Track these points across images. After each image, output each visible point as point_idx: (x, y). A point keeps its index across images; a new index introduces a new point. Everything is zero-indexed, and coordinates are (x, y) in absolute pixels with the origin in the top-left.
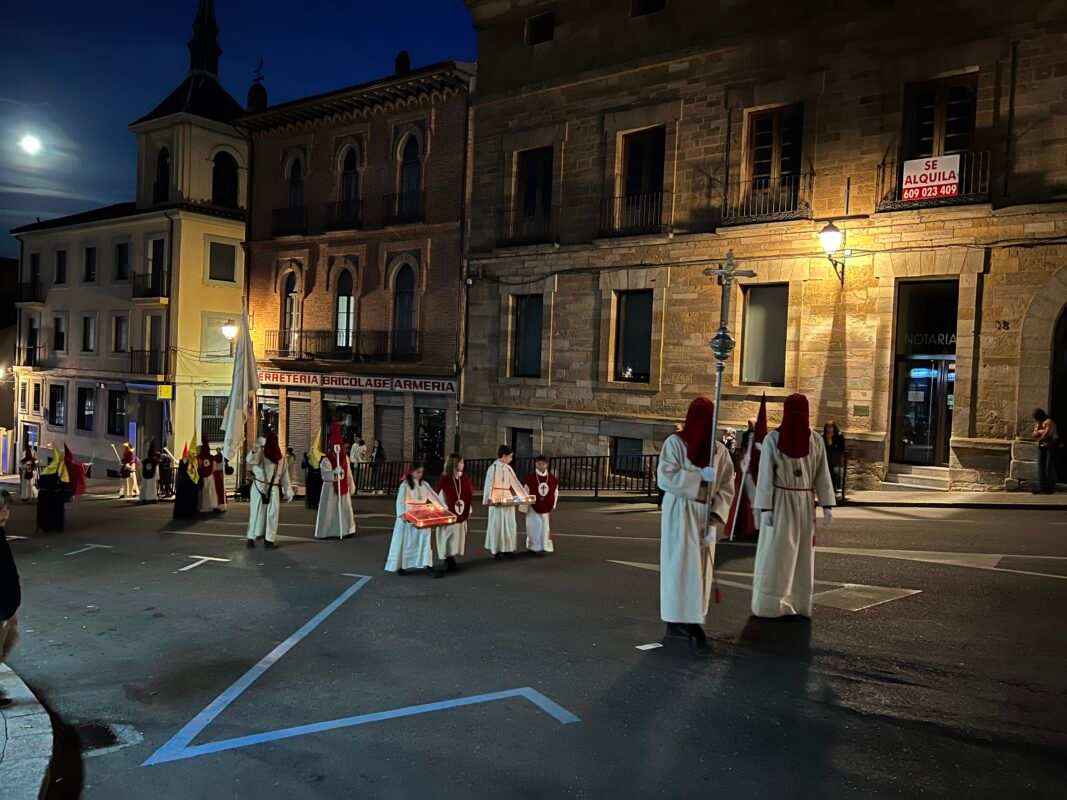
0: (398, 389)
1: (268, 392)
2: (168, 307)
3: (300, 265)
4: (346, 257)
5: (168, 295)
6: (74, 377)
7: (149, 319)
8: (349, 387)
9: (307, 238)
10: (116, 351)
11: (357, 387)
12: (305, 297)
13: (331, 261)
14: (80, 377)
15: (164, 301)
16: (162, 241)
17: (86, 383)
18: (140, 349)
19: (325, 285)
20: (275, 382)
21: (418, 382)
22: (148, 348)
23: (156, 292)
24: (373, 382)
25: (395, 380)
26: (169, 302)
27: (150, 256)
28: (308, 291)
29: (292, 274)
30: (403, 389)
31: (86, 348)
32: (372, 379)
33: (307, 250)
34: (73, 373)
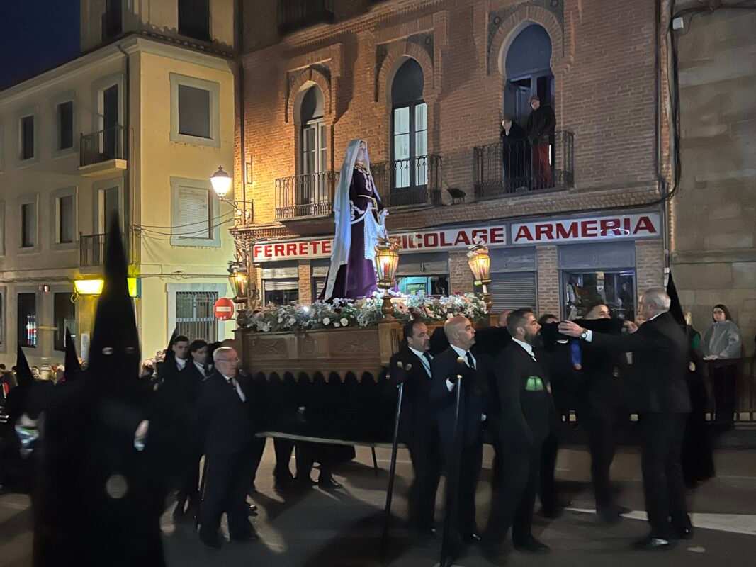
0: (523, 241)
1: (281, 273)
2: (127, 173)
3: (326, 72)
4: (408, 39)
5: (126, 157)
6: (12, 281)
7: (101, 194)
8: (424, 248)
9: (337, 26)
10: (61, 241)
11: (439, 247)
12: (336, 120)
13: (381, 54)
14: (20, 281)
15: (121, 164)
16: (116, 87)
17: (27, 288)
18: (90, 234)
19: (371, 93)
20: (292, 256)
21: (567, 225)
22: (101, 231)
23: (110, 153)
24: (469, 236)
25: (516, 228)
26: (128, 165)
27: (101, 110)
28: (341, 109)
29: (312, 89)
30: (535, 241)
31: (25, 243)
32: (469, 232)
33: (338, 46)
34: (11, 276)
